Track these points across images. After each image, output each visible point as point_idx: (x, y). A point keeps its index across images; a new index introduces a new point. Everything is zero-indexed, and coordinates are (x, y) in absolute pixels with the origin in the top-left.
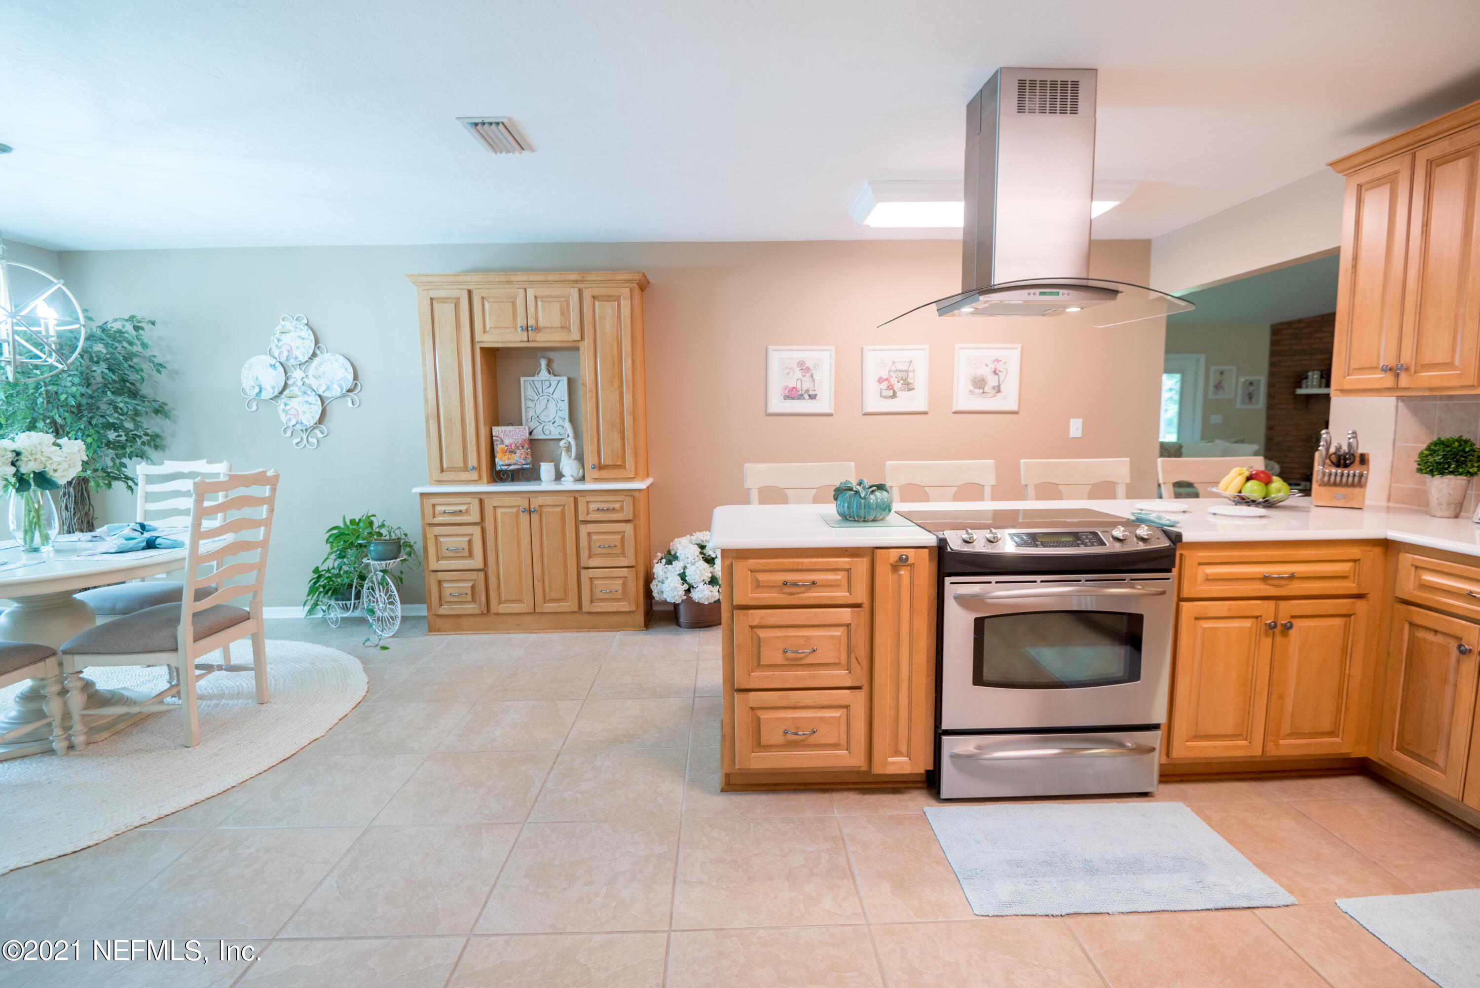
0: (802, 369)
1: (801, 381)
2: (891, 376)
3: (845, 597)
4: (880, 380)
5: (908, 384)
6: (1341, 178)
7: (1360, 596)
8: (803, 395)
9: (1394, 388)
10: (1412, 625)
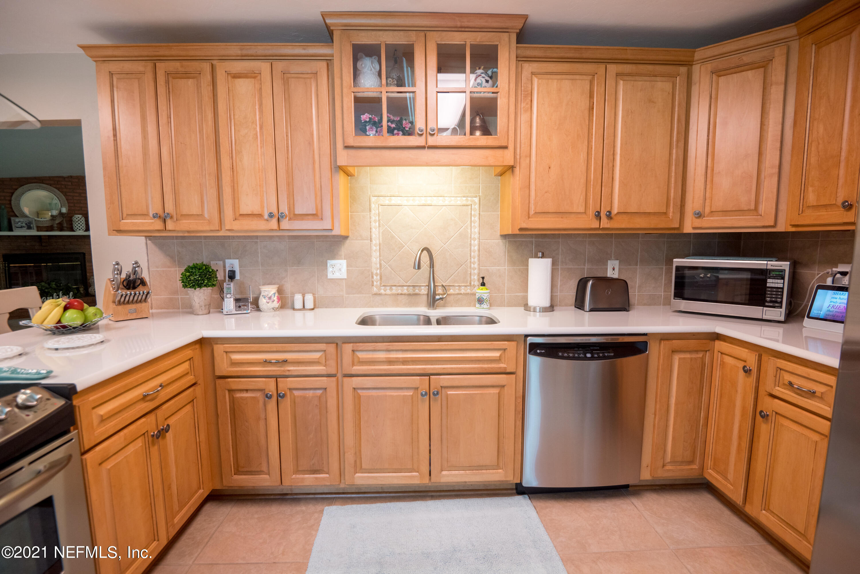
7: (193, 385)
9: (163, 230)
10: (230, 391)
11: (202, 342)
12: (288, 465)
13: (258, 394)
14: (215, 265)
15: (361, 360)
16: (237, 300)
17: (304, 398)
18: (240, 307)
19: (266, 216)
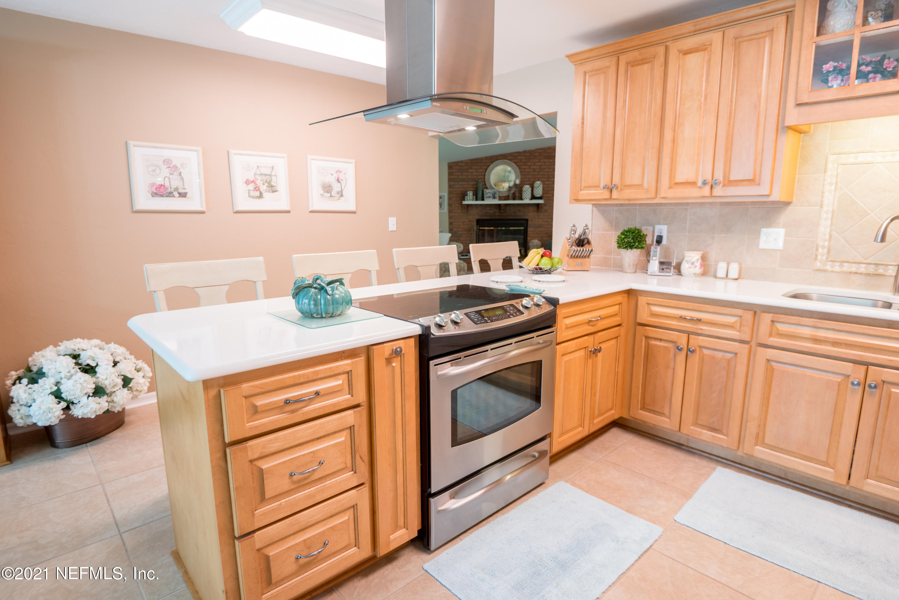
0: (169, 167)
1: (169, 179)
2: (257, 179)
3: (348, 400)
4: (247, 182)
5: (272, 186)
6: (572, 67)
7: (619, 325)
8: (172, 193)
9: (609, 199)
10: (647, 337)
11: (630, 293)
12: (689, 416)
13: (670, 345)
14: (646, 230)
15: (780, 332)
16: (661, 263)
17: (713, 358)
18: (663, 269)
19: (700, 184)
